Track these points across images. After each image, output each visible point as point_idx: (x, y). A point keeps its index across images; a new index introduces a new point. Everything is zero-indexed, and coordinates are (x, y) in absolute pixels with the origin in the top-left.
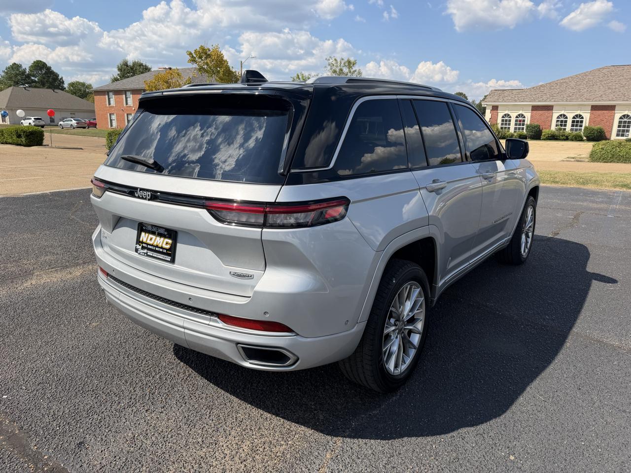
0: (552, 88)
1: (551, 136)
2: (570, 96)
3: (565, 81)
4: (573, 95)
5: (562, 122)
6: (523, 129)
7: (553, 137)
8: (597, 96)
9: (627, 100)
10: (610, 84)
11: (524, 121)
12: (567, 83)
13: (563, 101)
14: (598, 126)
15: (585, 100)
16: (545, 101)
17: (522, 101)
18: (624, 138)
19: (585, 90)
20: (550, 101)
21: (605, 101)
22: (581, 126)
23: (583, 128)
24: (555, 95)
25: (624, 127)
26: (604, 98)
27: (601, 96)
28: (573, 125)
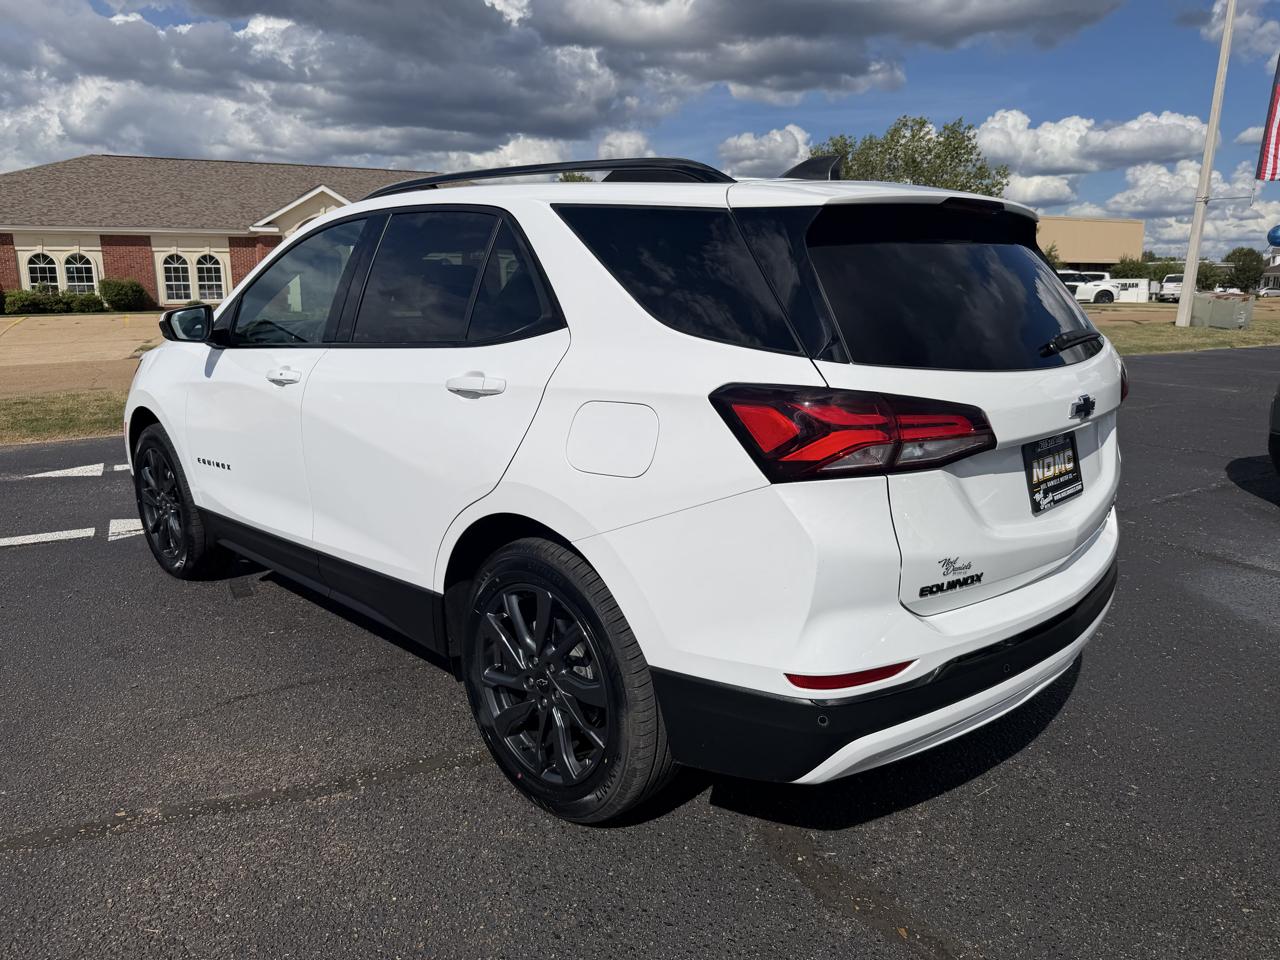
1: (29, 305)
2: (46, 214)
3: (14, 179)
4: (49, 211)
5: (42, 270)
7: (33, 307)
8: (105, 215)
9: (169, 226)
10: (120, 193)
12: (23, 185)
13: (33, 224)
14: (127, 281)
15: (82, 223)
18: (185, 302)
19: (74, 203)
21: (127, 226)
22: (90, 279)
23: (96, 284)
24: (5, 210)
25: (177, 279)
26: (121, 221)
27: (114, 215)
28: (70, 279)
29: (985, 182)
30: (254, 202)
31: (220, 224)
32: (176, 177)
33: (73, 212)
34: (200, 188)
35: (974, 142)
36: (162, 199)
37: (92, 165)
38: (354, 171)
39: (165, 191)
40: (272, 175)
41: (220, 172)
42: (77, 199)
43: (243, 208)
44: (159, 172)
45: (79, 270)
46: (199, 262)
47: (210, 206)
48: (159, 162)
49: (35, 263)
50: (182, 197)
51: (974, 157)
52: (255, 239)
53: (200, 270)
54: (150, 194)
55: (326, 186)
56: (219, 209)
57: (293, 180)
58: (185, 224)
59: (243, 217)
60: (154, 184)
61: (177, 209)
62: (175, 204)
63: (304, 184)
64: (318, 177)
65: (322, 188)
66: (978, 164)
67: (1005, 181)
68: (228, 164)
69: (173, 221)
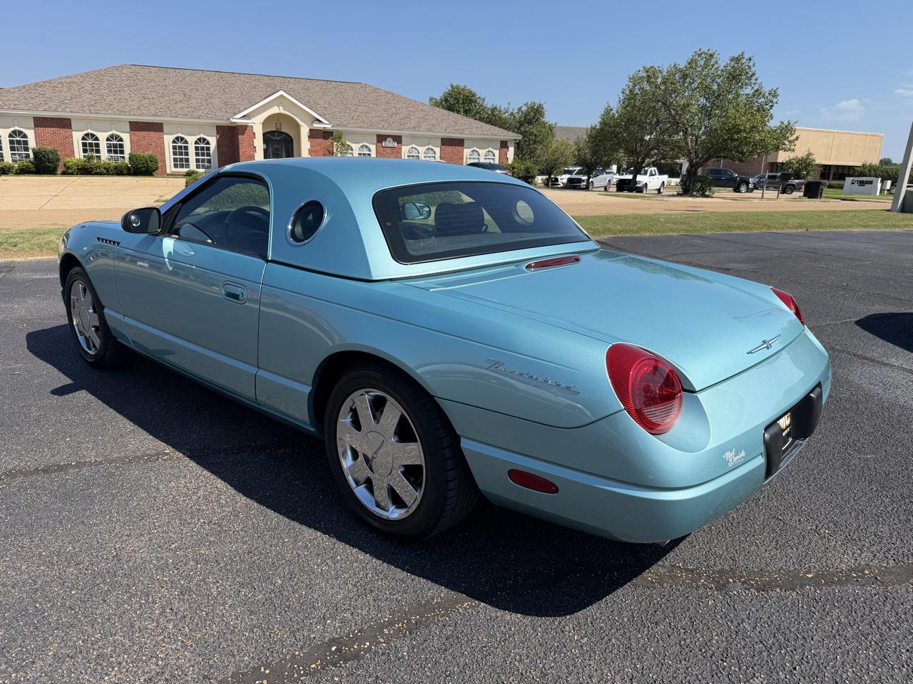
0: (57, 89)
1: (81, 169)
2: (93, 106)
3: (72, 80)
4: (95, 103)
5: (91, 145)
6: (28, 156)
7: (84, 170)
8: (133, 108)
9: (176, 116)
10: (143, 92)
11: (26, 143)
12: (78, 85)
13: (84, 112)
14: (147, 154)
15: (117, 112)
16: (55, 111)
17: (14, 109)
18: (185, 170)
19: (112, 98)
20: (64, 111)
21: (147, 115)
22: (122, 152)
23: (127, 155)
24: (67, 102)
25: (181, 154)
26: (144, 111)
27: (139, 108)
28: (109, 151)
29: (760, 101)
30: (234, 101)
31: (210, 116)
32: (181, 82)
33: (111, 105)
34: (197, 90)
35: (753, 69)
36: (171, 97)
37: (124, 71)
38: (304, 81)
39: (174, 91)
40: (247, 82)
41: (211, 79)
42: (114, 95)
43: (227, 105)
44: (170, 78)
45: (115, 146)
46: (196, 143)
47: (204, 103)
48: (170, 70)
49: (85, 139)
50: (185, 96)
51: (753, 81)
52: (234, 127)
53: (197, 148)
54: (163, 93)
55: (285, 91)
56: (210, 105)
57: (261, 86)
58: (187, 115)
59: (226, 112)
60: (166, 86)
61: (181, 105)
62: (180, 101)
63: (269, 89)
64: (279, 84)
65: (281, 93)
66: (756, 88)
67: (775, 100)
68: (217, 73)
69: (179, 113)
